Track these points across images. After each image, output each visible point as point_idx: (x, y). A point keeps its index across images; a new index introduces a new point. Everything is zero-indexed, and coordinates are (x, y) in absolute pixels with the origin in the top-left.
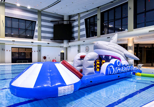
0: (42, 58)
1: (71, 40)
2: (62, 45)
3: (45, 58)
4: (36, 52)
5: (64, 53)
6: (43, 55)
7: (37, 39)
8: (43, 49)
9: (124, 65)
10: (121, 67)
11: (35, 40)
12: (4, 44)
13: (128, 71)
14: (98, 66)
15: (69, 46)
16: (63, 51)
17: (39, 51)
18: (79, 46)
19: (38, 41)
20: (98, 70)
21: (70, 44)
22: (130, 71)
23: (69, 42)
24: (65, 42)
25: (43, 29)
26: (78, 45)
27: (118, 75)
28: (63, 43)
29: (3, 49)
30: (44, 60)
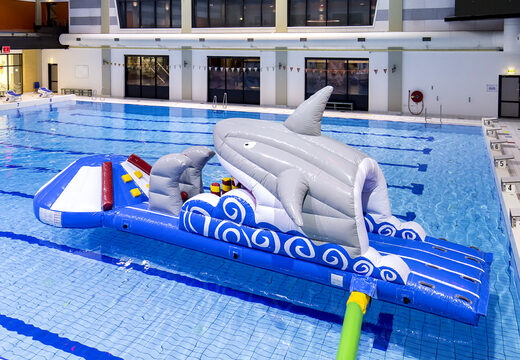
0: (406, 98)
2: (496, 40)
3: (418, 96)
6: (410, 84)
7: (386, 23)
8: (409, 61)
11: (379, 32)
12: (285, 48)
17: (395, 69)
19: (390, 30)
29: (281, 66)
30: (416, 107)
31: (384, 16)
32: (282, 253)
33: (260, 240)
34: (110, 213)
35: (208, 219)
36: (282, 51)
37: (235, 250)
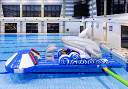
0: (66, 30)
3: (68, 30)
5: (83, 26)
10: (78, 60)
11: (61, 18)
13: (91, 64)
15: (86, 21)
17: (64, 25)
19: (63, 18)
24: (83, 18)
25: (67, 9)
26: (92, 22)
28: (81, 18)
29: (43, 25)
31: (62, 15)
32: (87, 64)
33: (82, 62)
34: (37, 65)
35: (68, 61)
36: (43, 22)
37: (75, 66)
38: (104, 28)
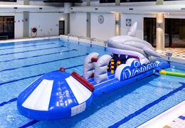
0: (30, 31)
1: (76, 4)
2: (61, 9)
3: (35, 30)
4: (21, 21)
5: (64, 21)
6: (31, 26)
7: (23, 2)
8: (32, 18)
9: (144, 65)
10: (139, 68)
11: (20, 5)
13: (149, 70)
14: (113, 67)
15: (73, 12)
16: (62, 19)
17: (26, 20)
18: (89, 14)
19: (25, 4)
20: (112, 71)
21: (75, 9)
22: (152, 69)
23: (73, 5)
24: (67, 5)
26: (87, 13)
27: (136, 77)
28: (63, 6)
30: (34, 34)
32: (146, 71)
33: (142, 70)
35: (130, 71)
38: (117, 23)
